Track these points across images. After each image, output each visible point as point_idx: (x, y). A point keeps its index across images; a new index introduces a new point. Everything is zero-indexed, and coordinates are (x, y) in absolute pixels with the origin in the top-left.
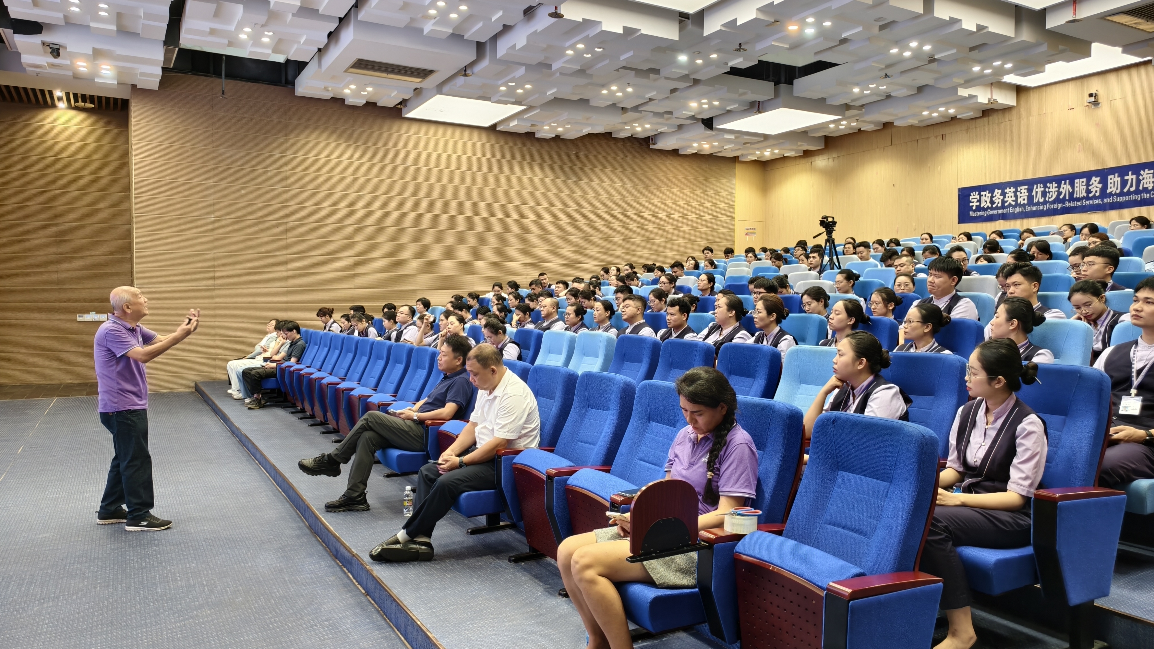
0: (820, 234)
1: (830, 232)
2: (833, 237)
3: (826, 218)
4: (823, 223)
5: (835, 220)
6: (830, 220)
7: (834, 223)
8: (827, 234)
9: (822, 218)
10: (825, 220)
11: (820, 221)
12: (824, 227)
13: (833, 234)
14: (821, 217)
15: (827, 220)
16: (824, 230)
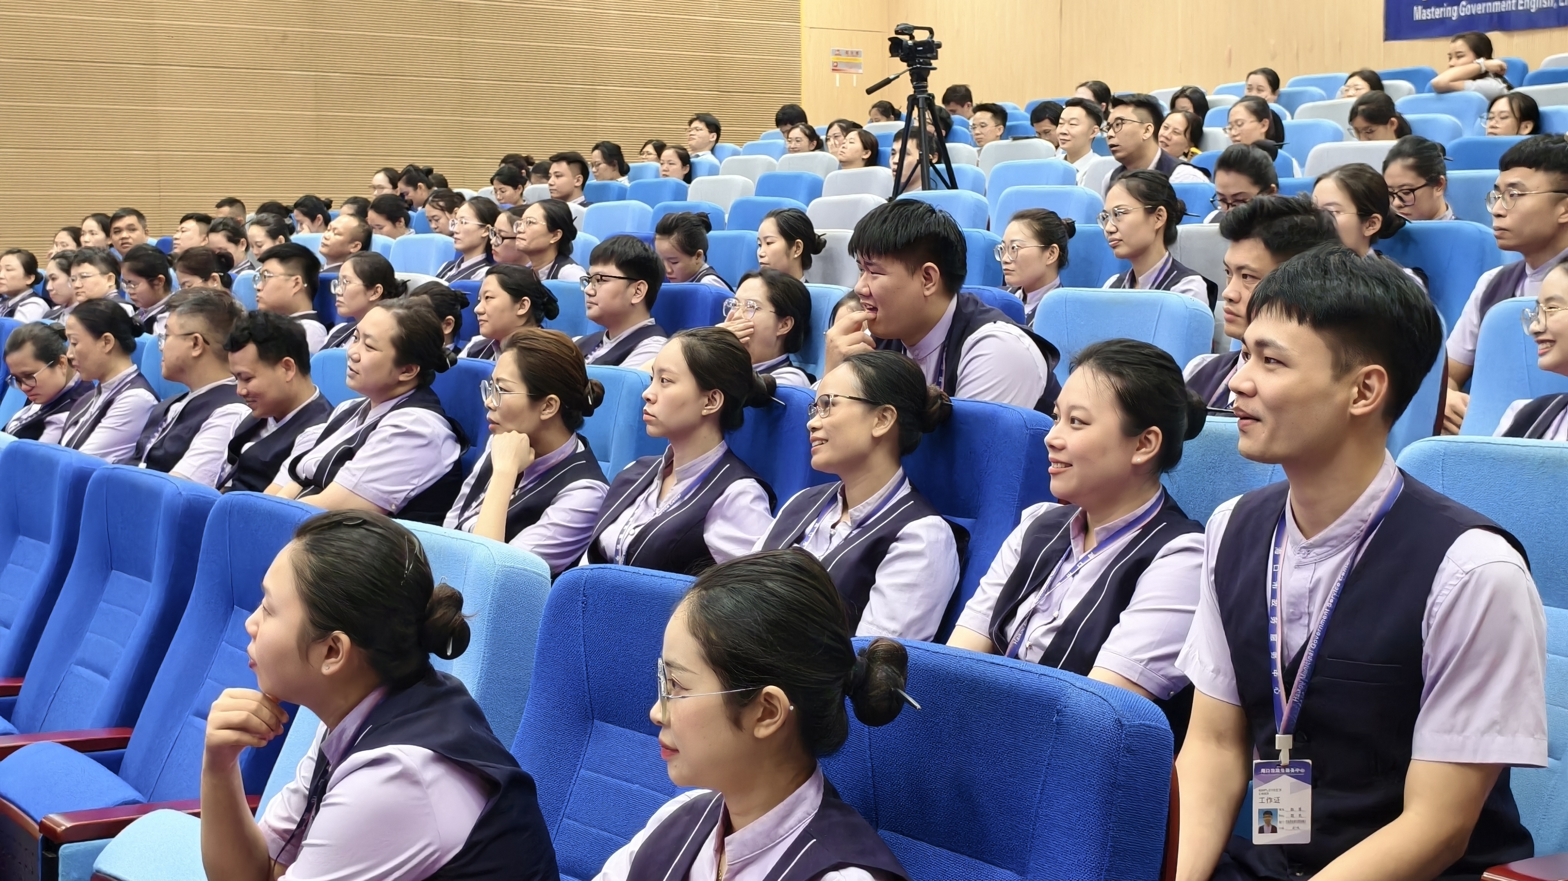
0: (888, 82)
1: (919, 77)
2: (930, 90)
3: (908, 30)
4: (896, 47)
5: (936, 39)
6: (921, 36)
7: (930, 49)
8: (912, 81)
9: (897, 32)
10: (906, 38)
11: (890, 39)
12: (902, 60)
13: (929, 78)
14: (894, 28)
15: (912, 38)
16: (904, 66)
